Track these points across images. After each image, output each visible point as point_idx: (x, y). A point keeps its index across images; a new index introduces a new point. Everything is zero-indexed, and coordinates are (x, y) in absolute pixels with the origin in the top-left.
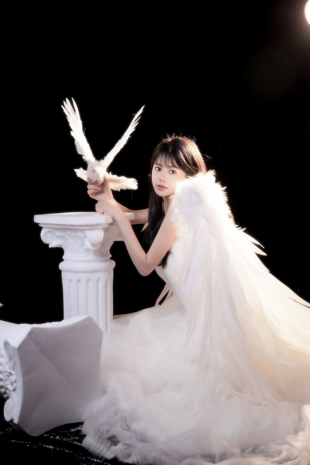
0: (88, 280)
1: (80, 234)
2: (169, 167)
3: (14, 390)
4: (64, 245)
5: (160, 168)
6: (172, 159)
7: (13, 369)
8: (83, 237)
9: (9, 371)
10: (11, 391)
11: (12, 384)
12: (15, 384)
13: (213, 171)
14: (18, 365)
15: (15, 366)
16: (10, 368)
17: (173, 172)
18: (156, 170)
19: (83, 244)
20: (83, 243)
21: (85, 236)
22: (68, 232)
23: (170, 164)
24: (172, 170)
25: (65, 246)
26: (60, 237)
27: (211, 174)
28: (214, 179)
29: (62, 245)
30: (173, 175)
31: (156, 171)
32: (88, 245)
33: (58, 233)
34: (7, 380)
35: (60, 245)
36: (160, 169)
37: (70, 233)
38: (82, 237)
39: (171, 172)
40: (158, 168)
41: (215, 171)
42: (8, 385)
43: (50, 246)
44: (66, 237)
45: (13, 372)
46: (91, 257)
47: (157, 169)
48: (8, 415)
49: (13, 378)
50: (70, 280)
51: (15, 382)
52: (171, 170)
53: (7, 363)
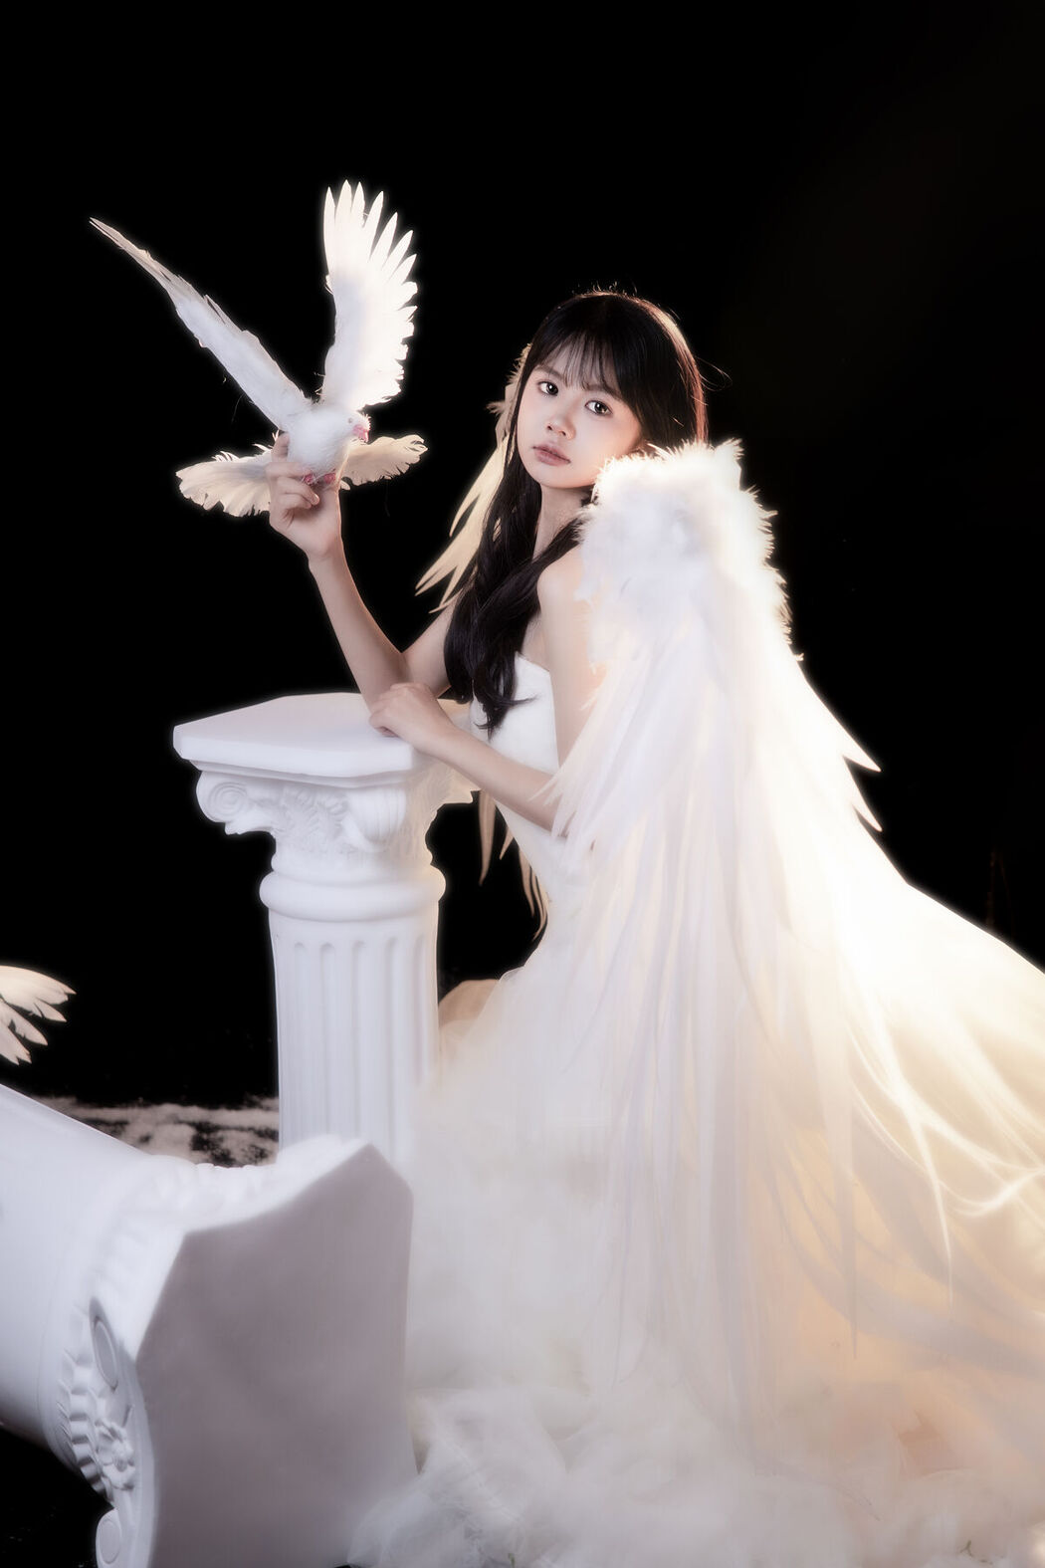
0: (358, 945)
1: (329, 801)
2: (588, 388)
3: (129, 1487)
4: (274, 826)
5: (555, 387)
6: (604, 363)
7: (124, 1423)
8: (340, 807)
9: (109, 1424)
10: (116, 1488)
11: (121, 1466)
12: (130, 1470)
13: (737, 442)
14: (139, 1413)
15: (130, 1414)
16: (112, 1417)
17: (601, 408)
18: (540, 390)
19: (339, 831)
20: (340, 825)
21: (346, 808)
22: (286, 790)
23: (595, 380)
24: (597, 402)
25: (281, 831)
26: (261, 803)
27: (730, 452)
28: (737, 471)
29: (270, 828)
30: (597, 417)
31: (539, 395)
32: (354, 835)
33: (256, 792)
34: (105, 1449)
35: (266, 828)
36: (554, 391)
37: (294, 793)
38: (333, 810)
39: (592, 406)
40: (549, 384)
41: (740, 445)
42: (106, 1465)
43: (229, 831)
44: (283, 803)
45: (123, 1432)
46: (366, 870)
47: (544, 387)
48: (109, 1563)
49: (124, 1448)
50: (299, 945)
51: (131, 1464)
52: (593, 401)
53: (101, 1395)
